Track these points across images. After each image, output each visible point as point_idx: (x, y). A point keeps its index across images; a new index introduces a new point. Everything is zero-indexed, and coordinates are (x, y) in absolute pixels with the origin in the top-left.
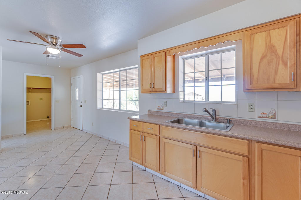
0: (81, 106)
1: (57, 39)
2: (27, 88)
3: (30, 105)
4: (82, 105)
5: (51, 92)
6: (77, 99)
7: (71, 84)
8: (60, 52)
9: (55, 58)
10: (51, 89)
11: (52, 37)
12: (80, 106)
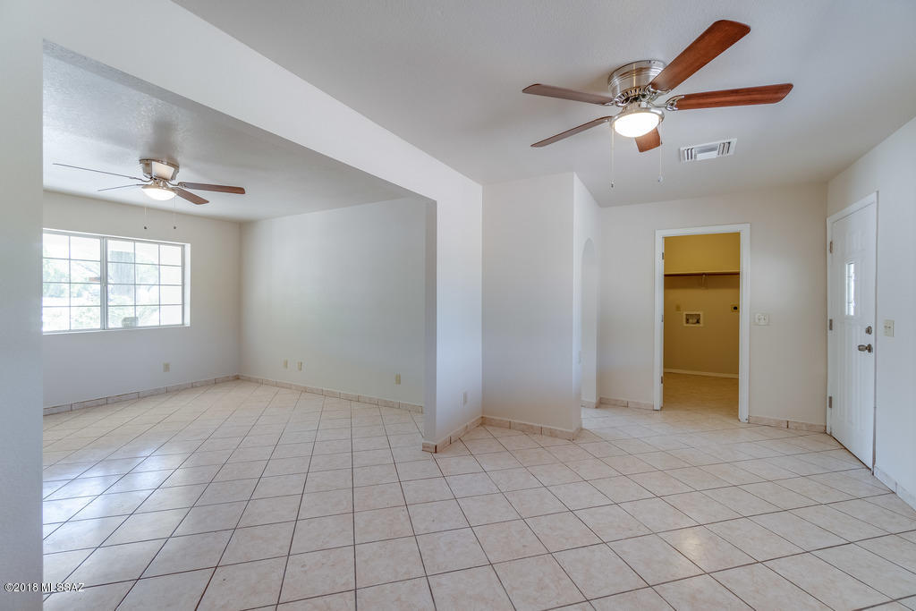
0: (869, 348)
1: (642, 69)
2: (665, 275)
3: (701, 325)
4: (873, 346)
5: (737, 286)
6: (852, 313)
7: (826, 247)
8: (662, 117)
9: (713, 155)
10: (738, 274)
11: (623, 71)
12: (861, 348)
